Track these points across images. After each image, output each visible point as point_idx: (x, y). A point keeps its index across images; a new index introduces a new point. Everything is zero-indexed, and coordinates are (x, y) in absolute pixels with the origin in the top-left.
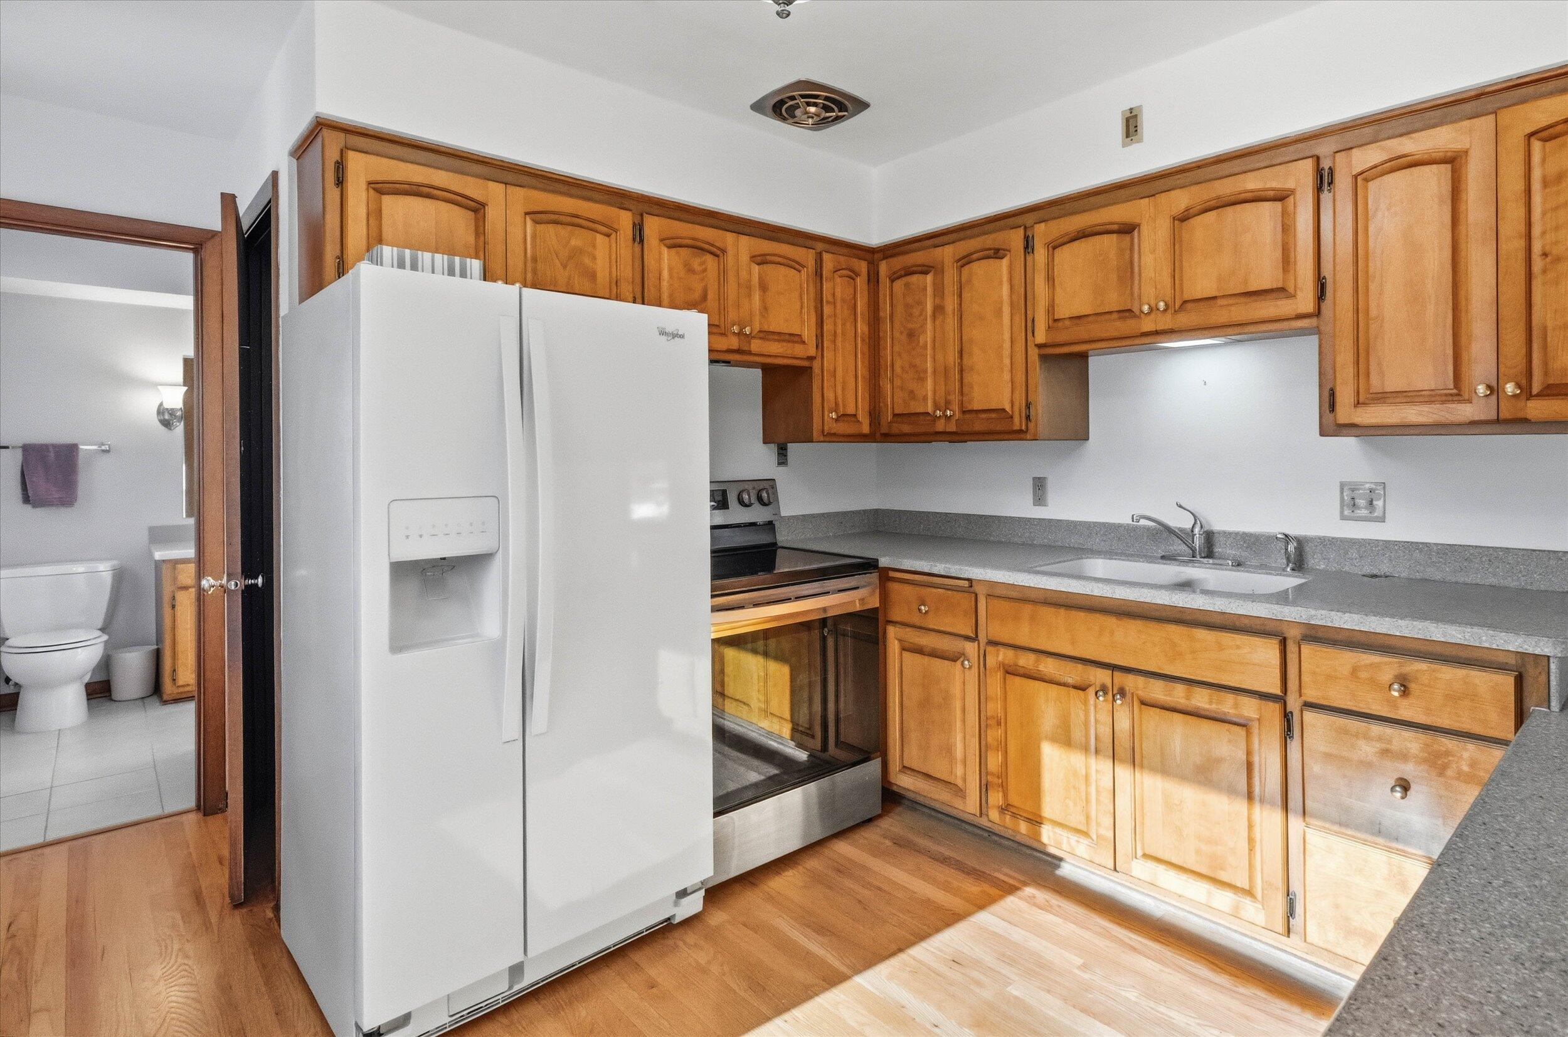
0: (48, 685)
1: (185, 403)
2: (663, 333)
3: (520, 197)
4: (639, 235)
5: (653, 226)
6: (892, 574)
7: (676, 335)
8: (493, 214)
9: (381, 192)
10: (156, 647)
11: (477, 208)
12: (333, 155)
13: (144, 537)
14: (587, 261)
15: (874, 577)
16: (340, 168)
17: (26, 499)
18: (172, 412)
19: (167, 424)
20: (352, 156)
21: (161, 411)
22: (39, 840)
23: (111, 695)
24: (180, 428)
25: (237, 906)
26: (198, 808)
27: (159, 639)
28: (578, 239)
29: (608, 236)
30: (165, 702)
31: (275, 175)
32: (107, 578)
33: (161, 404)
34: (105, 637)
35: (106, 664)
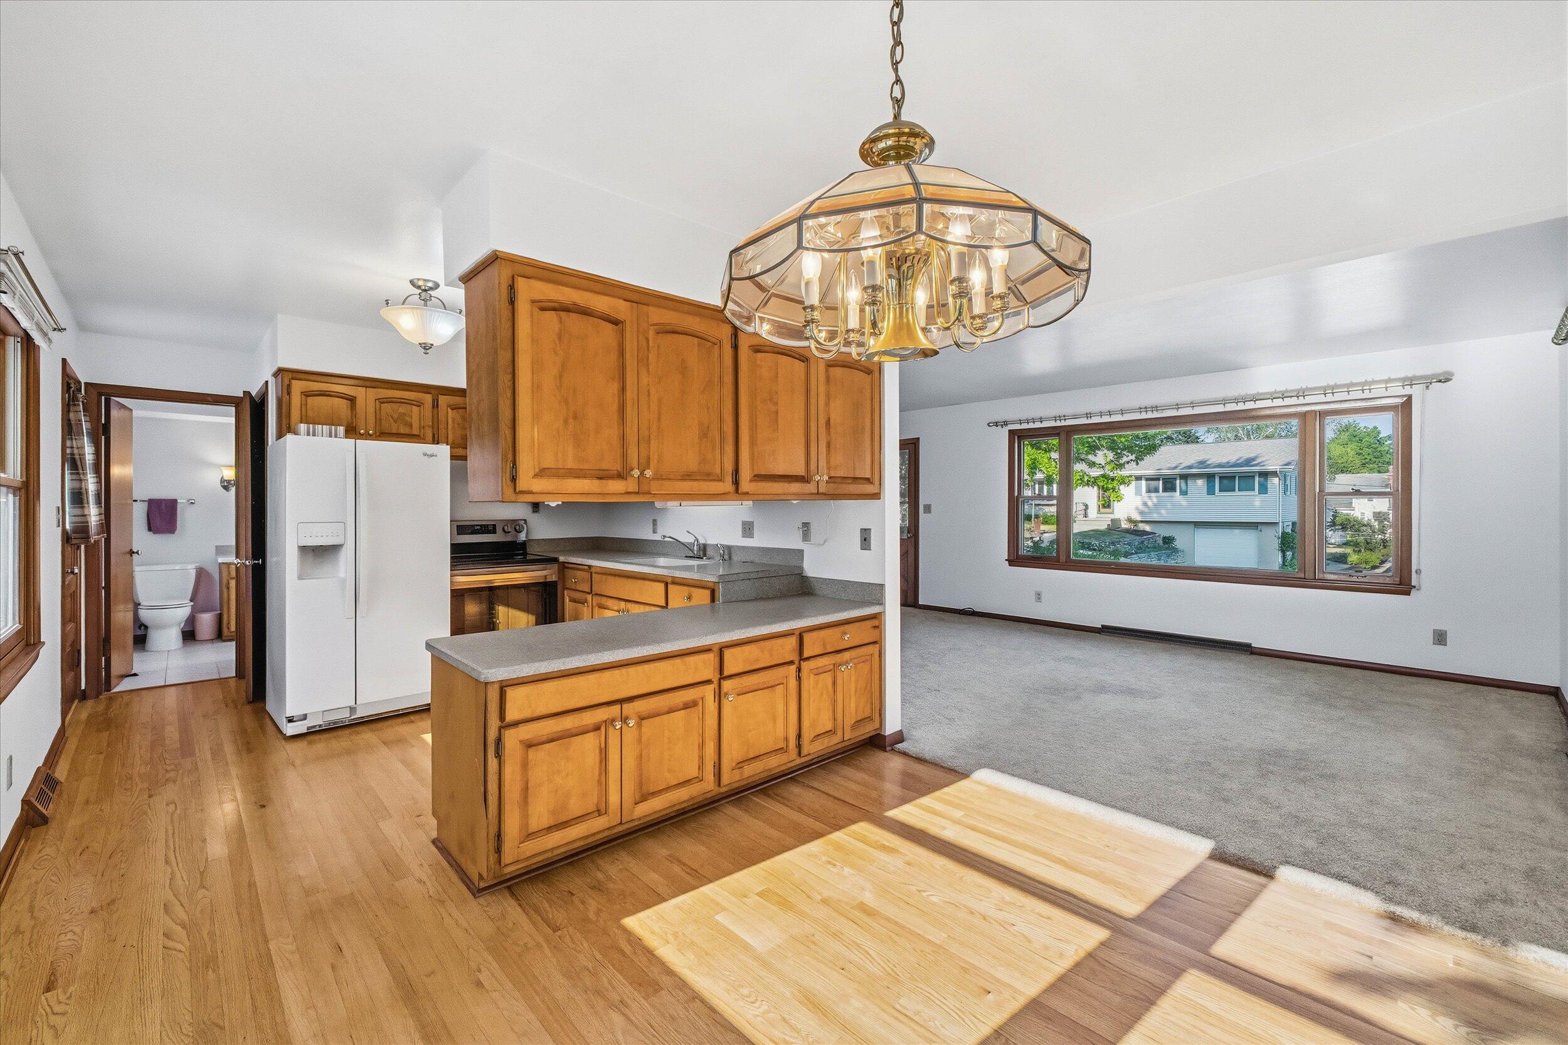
0: (162, 627)
1: (236, 477)
2: (425, 455)
3: (373, 394)
4: (435, 405)
5: (443, 400)
6: (566, 565)
7: (432, 456)
8: (360, 402)
9: (307, 396)
10: (219, 612)
11: (352, 400)
12: (286, 382)
13: (213, 550)
14: (408, 419)
15: (556, 566)
16: (289, 386)
17: (150, 529)
18: (229, 482)
19: (226, 488)
20: (293, 382)
21: (222, 481)
22: (163, 684)
23: (194, 637)
24: (233, 490)
25: (250, 703)
26: (236, 676)
27: (221, 609)
28: (403, 409)
29: (419, 406)
30: (224, 641)
31: (267, 382)
32: (193, 573)
33: (222, 477)
34: (192, 604)
35: (191, 620)
